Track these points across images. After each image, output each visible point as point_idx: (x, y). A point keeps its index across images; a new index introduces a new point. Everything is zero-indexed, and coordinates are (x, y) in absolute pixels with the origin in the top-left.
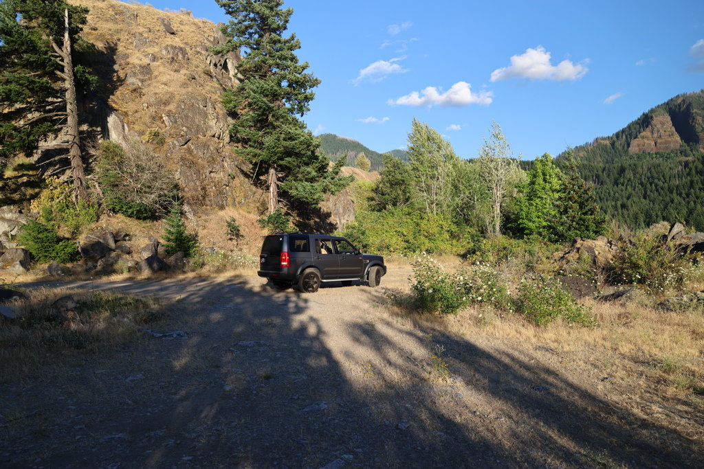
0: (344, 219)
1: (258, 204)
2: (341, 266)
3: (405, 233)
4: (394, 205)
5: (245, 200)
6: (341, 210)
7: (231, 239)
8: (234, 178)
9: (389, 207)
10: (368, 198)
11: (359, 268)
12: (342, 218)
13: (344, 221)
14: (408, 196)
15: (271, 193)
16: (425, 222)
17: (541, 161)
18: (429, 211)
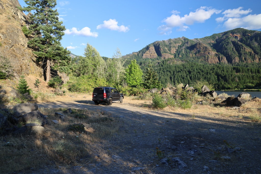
4: (83, 74)
6: (65, 76)
12: (65, 79)
14: (88, 71)
15: (48, 69)
16: (98, 81)
17: (133, 62)
18: (99, 77)
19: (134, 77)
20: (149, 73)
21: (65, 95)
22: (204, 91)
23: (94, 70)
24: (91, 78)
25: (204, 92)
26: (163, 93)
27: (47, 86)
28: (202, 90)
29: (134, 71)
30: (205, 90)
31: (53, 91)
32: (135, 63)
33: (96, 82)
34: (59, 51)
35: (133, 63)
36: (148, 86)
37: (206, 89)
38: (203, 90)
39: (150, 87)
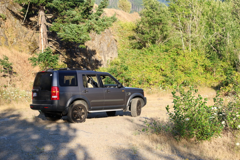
0: (108, 56)
1: (30, 44)
2: (106, 99)
3: (163, 69)
4: (153, 43)
5: (17, 40)
6: (105, 49)
7: (4, 76)
8: (6, 19)
9: (149, 44)
10: (130, 37)
11: (123, 100)
12: (107, 55)
13: (108, 58)
15: (42, 33)
18: (184, 48)
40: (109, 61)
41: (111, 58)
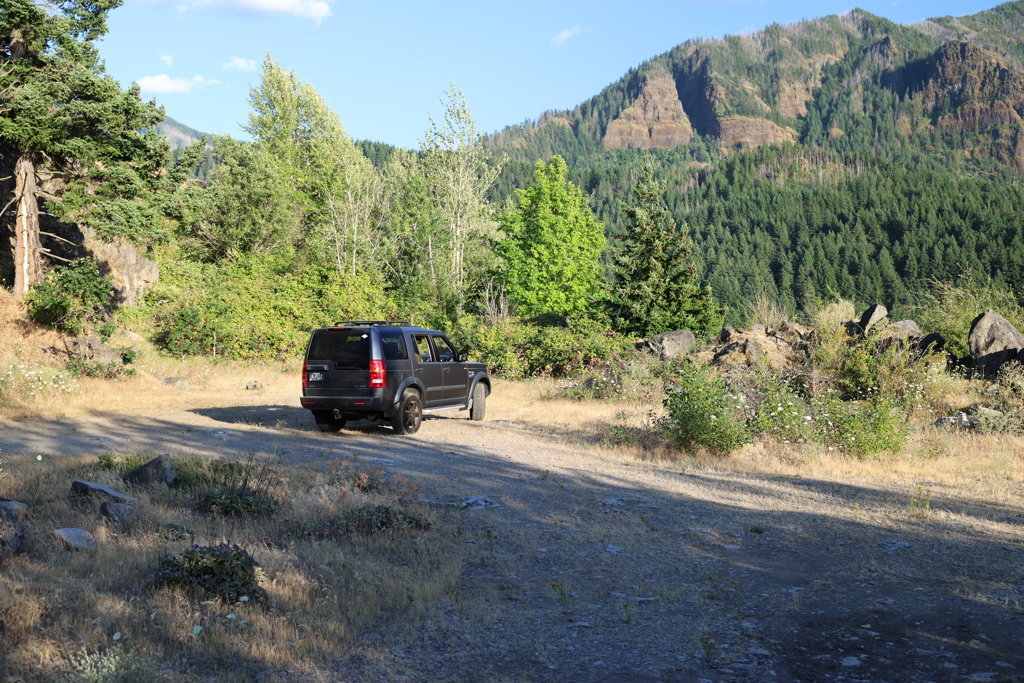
0: (139, 278)
2: (445, 384)
3: (297, 313)
4: (246, 248)
12: (135, 275)
14: (275, 231)
15: (24, 218)
16: (336, 288)
17: (547, 172)
18: (340, 267)
19: (555, 263)
20: (644, 237)
21: (131, 373)
22: (988, 345)
23: (309, 220)
24: (290, 269)
25: (984, 353)
26: (729, 361)
27: (17, 322)
28: (973, 339)
29: (552, 226)
30: (992, 341)
31: (55, 350)
32: (561, 178)
33: (320, 294)
34: (91, 108)
35: (544, 181)
36: (639, 319)
37: (997, 334)
38: (982, 342)
39: (646, 324)
40: (141, 290)
41: (146, 282)
